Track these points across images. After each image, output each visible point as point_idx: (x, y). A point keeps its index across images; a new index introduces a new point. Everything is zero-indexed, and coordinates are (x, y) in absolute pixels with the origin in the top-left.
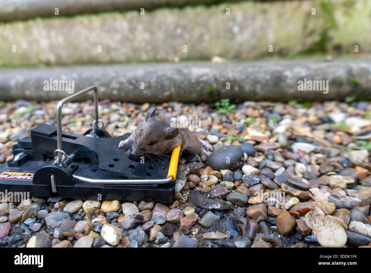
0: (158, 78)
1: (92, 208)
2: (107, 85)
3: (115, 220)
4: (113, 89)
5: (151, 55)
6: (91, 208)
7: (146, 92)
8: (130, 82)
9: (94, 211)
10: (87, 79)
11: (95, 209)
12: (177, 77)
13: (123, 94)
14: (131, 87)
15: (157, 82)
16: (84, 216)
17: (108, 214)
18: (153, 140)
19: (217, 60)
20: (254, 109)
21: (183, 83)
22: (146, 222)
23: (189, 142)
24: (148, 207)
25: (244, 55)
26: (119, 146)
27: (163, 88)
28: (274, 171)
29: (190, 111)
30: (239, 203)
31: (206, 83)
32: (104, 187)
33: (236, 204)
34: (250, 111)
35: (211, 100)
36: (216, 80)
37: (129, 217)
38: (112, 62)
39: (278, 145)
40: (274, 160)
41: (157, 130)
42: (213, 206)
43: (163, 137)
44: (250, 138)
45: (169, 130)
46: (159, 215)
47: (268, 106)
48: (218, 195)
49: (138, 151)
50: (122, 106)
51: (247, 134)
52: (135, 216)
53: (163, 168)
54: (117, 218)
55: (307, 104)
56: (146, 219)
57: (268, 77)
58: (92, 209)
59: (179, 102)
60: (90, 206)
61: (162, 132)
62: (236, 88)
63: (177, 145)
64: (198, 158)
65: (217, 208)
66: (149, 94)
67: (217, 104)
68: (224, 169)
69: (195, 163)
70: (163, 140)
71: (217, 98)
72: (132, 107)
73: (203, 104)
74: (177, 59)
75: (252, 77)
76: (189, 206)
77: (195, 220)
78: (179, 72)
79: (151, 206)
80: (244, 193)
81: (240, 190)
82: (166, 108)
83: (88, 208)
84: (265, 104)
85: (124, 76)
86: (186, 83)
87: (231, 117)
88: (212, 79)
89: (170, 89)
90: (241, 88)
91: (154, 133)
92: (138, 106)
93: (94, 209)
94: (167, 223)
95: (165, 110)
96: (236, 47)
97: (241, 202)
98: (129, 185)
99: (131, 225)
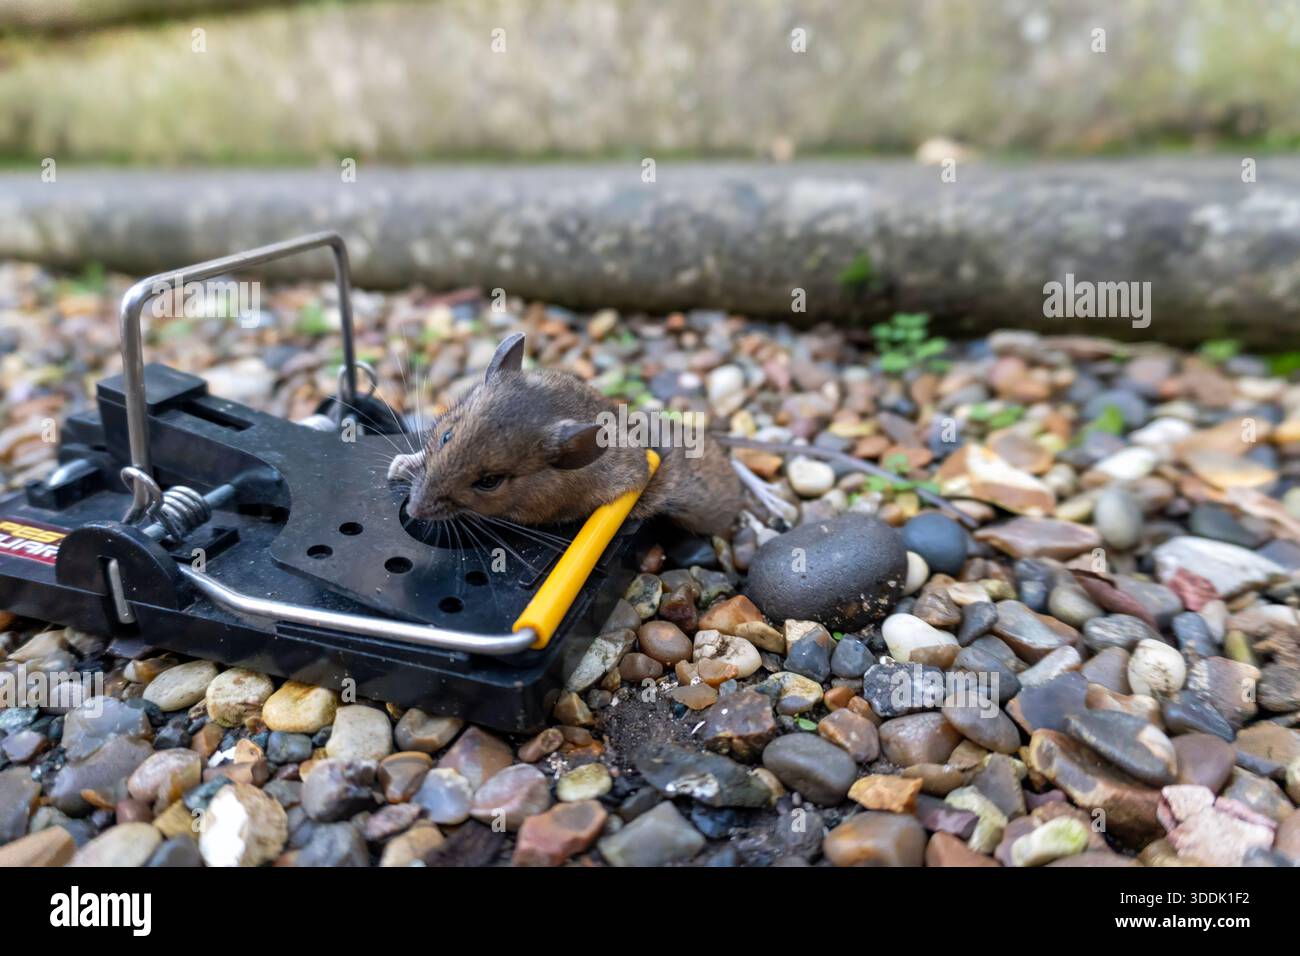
1: (233, 704)
2: (478, 235)
3: (290, 769)
4: (500, 250)
5: (692, 129)
6: (228, 704)
7: (610, 267)
8: (558, 229)
9: (240, 716)
11: (243, 708)
12: (731, 215)
13: (532, 270)
14: (561, 247)
15: (652, 230)
16: (197, 730)
17: (274, 740)
18: (491, 465)
19: (939, 152)
20: (1032, 363)
21: (749, 237)
22: (388, 805)
23: (678, 484)
24: (428, 737)
25: (1062, 137)
26: (390, 475)
27: (673, 256)
28: (1029, 657)
29: (764, 354)
31: (843, 242)
32: (280, 630)
33: (796, 787)
34: (1008, 373)
35: (856, 314)
36: (884, 233)
37: (328, 772)
38: (554, 154)
39: (1090, 535)
40: (1043, 609)
41: (512, 425)
42: (685, 786)
43: (541, 458)
44: (968, 492)
45: (565, 428)
46: (449, 784)
47: (1104, 357)
48: (728, 733)
49: (429, 506)
50: (523, 316)
51: (962, 470)
52: (351, 773)
53: (521, 586)
54: (299, 761)
56: (393, 792)
57: (1116, 230)
58: (234, 707)
59: (732, 312)
60: (227, 696)
61: (536, 437)
62: (967, 272)
63: (611, 494)
64: (716, 550)
65: (703, 796)
66: (624, 276)
67: (882, 332)
68: (799, 619)
69: (695, 570)
70: (539, 469)
71: (882, 305)
72: (556, 321)
73: (825, 327)
74: (783, 147)
75: (1044, 225)
76: (597, 761)
77: (585, 833)
78: (743, 193)
79: (440, 737)
80: (848, 745)
81: (831, 729)
82: (676, 333)
83: (218, 701)
84: (1086, 345)
85: (542, 204)
86: (764, 238)
87: (921, 389)
88: (869, 230)
89: (698, 262)
90: (987, 268)
91: (497, 440)
92: (581, 321)
93: (239, 707)
94: (469, 824)
95: (671, 341)
97: (820, 784)
98: (361, 640)
99: (326, 804)
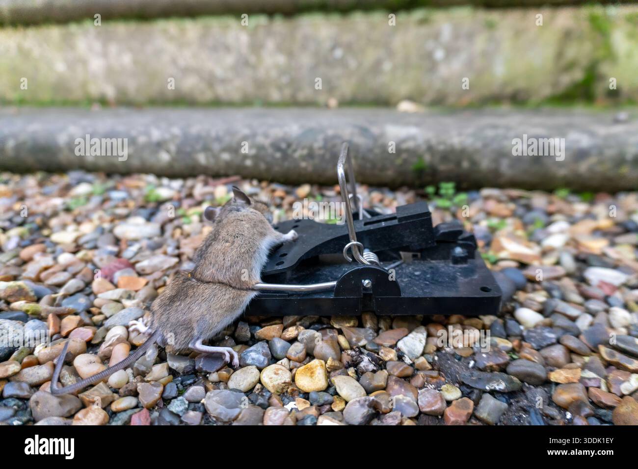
0: (326, 140)
1: (280, 384)
2: (234, 149)
3: (327, 407)
4: (245, 157)
5: (287, 92)
6: (278, 384)
7: (303, 164)
8: (276, 147)
9: (283, 389)
10: (198, 138)
11: (284, 385)
12: (361, 141)
13: (262, 166)
14: (278, 155)
15: (325, 147)
16: (270, 398)
17: (313, 396)
19: (405, 106)
20: (499, 201)
21: (370, 150)
22: (386, 413)
24: (380, 384)
25: (451, 100)
28: (573, 319)
29: (386, 202)
30: (533, 380)
31: (412, 152)
33: (525, 380)
34: (492, 205)
35: (418, 182)
36: (430, 149)
37: (358, 404)
38: (217, 103)
39: (560, 271)
40: (564, 299)
42: (492, 386)
44: (509, 257)
46: (404, 401)
47: (520, 198)
48: (491, 363)
50: (261, 189)
51: (502, 248)
54: (331, 404)
55: (588, 196)
56: (385, 408)
59: (363, 183)
60: (277, 380)
62: (465, 164)
65: (500, 389)
66: (310, 169)
67: (430, 190)
71: (429, 179)
72: (279, 190)
73: (405, 189)
74: (332, 102)
76: (446, 383)
77: (471, 411)
78: (364, 131)
79: (382, 381)
80: (536, 361)
81: (529, 356)
83: (274, 383)
84: (515, 193)
85: (266, 135)
86: (377, 151)
87: (460, 215)
88: (424, 147)
90: (474, 163)
92: (292, 189)
94: (422, 415)
96: (437, 84)
97: (538, 377)
99: (363, 418)
